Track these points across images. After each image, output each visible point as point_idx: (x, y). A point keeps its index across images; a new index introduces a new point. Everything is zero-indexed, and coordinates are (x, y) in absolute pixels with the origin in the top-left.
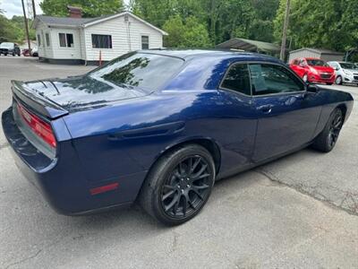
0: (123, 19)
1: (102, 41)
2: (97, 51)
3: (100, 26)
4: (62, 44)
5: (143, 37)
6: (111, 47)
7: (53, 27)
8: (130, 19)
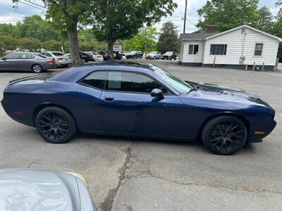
0: (240, 31)
1: (219, 50)
2: (213, 57)
3: (220, 38)
4: (190, 53)
5: (257, 44)
6: (225, 54)
7: (186, 41)
8: (246, 31)
